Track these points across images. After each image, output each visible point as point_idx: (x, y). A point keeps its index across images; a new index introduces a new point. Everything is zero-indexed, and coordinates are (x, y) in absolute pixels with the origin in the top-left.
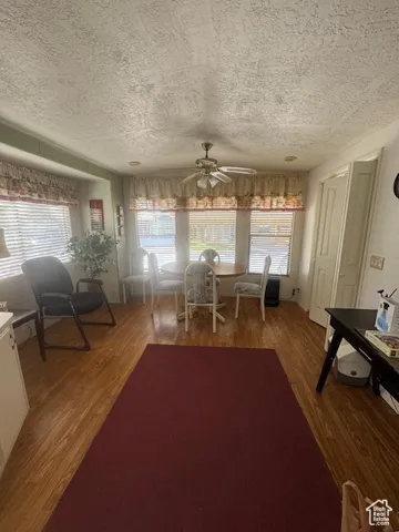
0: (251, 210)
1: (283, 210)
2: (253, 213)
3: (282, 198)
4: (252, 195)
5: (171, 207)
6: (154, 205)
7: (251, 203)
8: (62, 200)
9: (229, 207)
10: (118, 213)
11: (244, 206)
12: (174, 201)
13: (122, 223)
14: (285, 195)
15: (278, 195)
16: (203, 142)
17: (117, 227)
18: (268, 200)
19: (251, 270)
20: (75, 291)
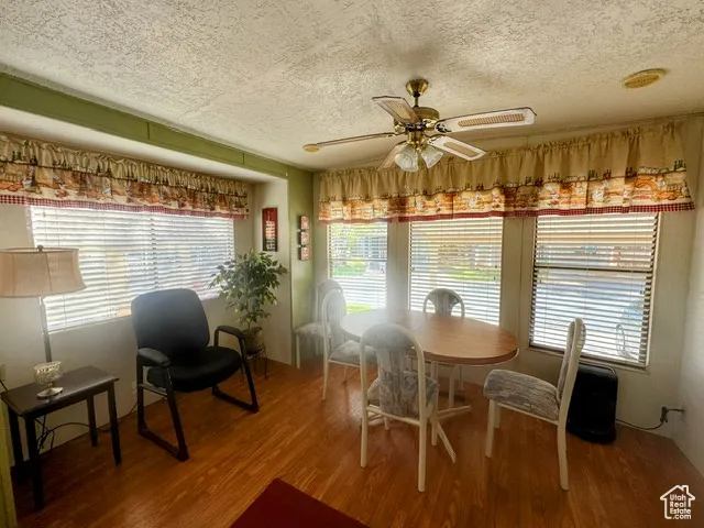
0: (535, 214)
1: (625, 210)
2: (542, 219)
3: (619, 184)
4: (539, 184)
5: (379, 214)
6: (353, 212)
7: (536, 198)
8: (218, 209)
9: (486, 209)
10: (299, 226)
11: (520, 207)
12: (385, 204)
13: (304, 240)
14: (631, 176)
15: (608, 176)
16: (407, 77)
17: (295, 246)
18: (580, 191)
19: (538, 340)
20: (212, 343)
